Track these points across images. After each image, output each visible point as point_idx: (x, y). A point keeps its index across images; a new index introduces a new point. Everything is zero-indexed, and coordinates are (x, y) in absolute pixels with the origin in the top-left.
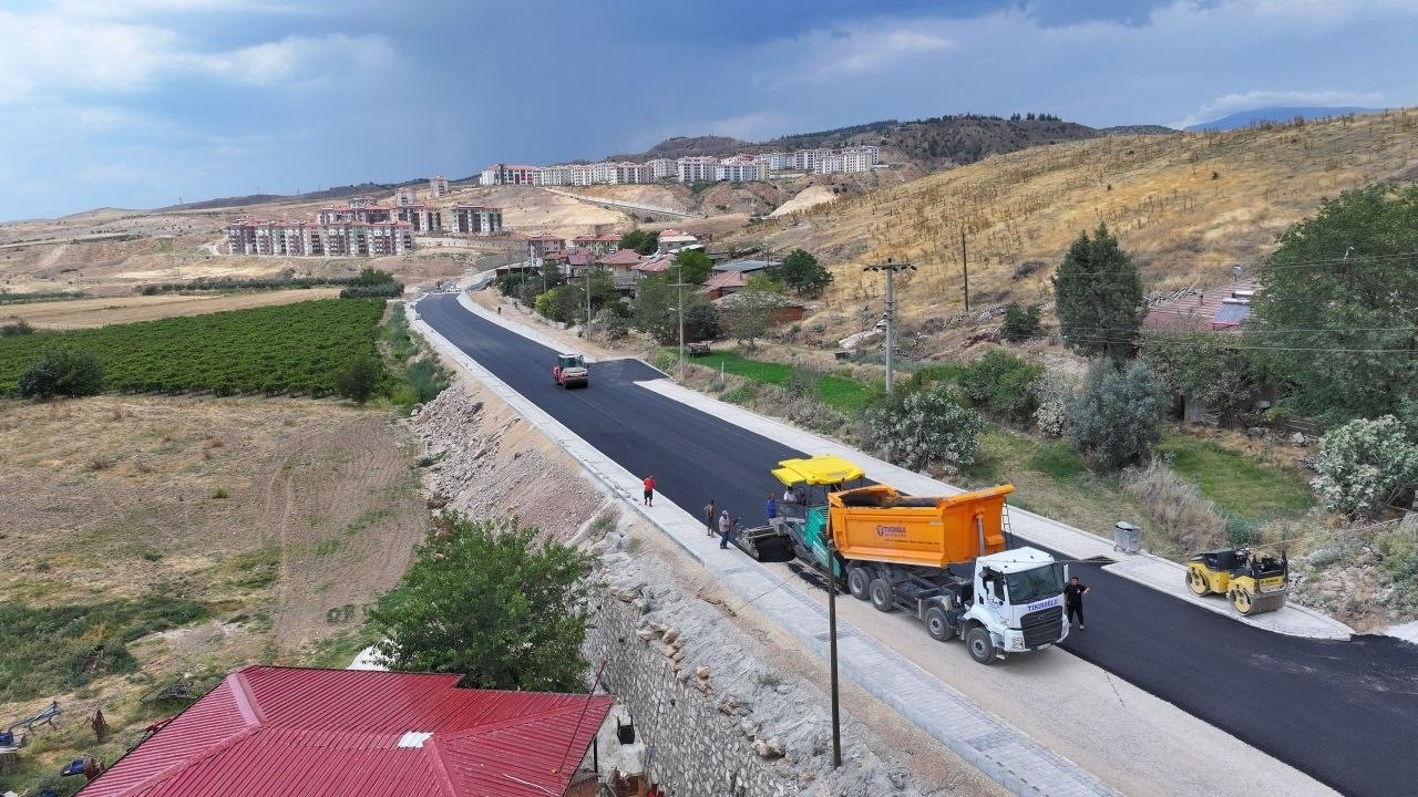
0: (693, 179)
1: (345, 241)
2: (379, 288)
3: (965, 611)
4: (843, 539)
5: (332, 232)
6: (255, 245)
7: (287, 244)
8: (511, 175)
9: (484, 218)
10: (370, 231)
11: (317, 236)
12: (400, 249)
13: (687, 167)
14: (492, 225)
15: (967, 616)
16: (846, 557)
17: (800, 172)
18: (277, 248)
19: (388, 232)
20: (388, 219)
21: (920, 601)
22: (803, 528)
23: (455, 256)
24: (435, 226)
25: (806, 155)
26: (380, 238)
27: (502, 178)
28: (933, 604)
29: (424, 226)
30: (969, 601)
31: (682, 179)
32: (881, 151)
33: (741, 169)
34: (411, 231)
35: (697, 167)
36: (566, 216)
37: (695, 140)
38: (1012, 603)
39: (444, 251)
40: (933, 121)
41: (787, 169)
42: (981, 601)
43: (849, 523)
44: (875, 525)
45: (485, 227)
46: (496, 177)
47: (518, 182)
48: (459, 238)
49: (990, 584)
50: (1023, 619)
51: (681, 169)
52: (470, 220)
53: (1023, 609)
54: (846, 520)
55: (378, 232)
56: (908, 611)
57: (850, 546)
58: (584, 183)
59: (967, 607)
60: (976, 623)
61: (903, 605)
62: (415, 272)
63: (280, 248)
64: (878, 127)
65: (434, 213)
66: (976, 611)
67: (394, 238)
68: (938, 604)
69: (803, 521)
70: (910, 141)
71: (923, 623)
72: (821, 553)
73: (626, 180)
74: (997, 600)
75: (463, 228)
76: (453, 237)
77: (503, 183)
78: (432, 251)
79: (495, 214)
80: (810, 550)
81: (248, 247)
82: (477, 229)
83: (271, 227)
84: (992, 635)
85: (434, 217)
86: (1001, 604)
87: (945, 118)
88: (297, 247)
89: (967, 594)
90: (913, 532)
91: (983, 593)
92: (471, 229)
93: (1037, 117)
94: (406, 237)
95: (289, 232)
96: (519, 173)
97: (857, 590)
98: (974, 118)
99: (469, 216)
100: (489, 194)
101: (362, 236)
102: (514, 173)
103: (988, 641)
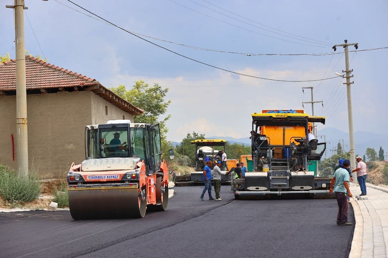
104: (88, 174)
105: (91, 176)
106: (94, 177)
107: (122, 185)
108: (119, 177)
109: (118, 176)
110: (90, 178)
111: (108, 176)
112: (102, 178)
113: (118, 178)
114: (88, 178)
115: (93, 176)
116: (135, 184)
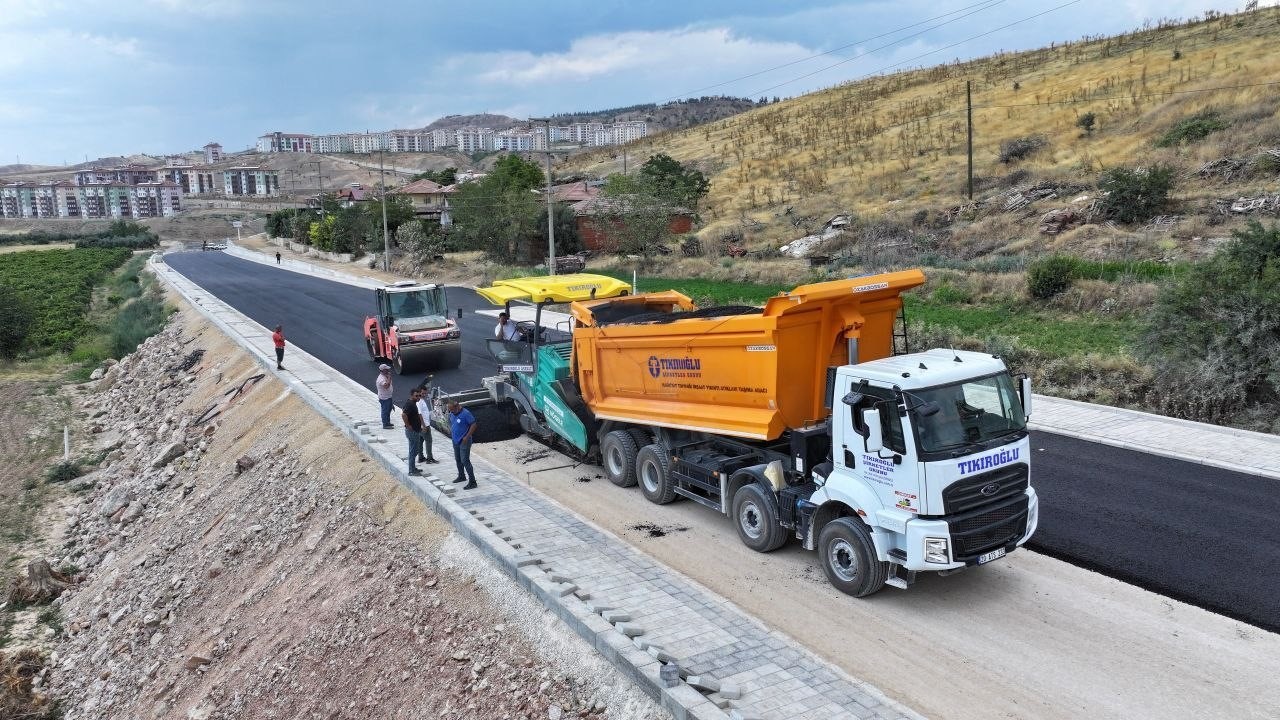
0: (472, 149)
1: (105, 203)
2: (129, 238)
3: (813, 487)
4: (594, 383)
5: (90, 192)
7: (39, 207)
8: (288, 143)
9: (260, 177)
10: (132, 192)
11: (74, 198)
12: (167, 211)
13: (466, 137)
14: (268, 187)
15: (818, 498)
16: (599, 415)
17: (574, 144)
18: (27, 211)
19: (153, 192)
20: (156, 181)
21: (723, 477)
22: (531, 382)
23: (228, 218)
24: (206, 188)
25: (579, 129)
26: (145, 199)
27: (280, 147)
28: (747, 479)
29: (194, 188)
30: (820, 466)
31: (461, 147)
32: (648, 127)
33: (519, 139)
34: (179, 192)
35: (476, 137)
36: (347, 181)
37: (470, 118)
38: (923, 456)
39: (216, 212)
40: (692, 101)
41: (562, 141)
42: (850, 460)
43: (605, 355)
44: (645, 356)
45: (261, 189)
46: (273, 144)
47: (295, 149)
48: (233, 200)
49: (872, 417)
50: (951, 494)
51: (461, 139)
52: (244, 182)
53: (948, 471)
54: (599, 350)
55: (142, 193)
56: (702, 501)
57: (605, 396)
58: (364, 151)
59: (817, 478)
60: (838, 509)
61: (696, 490)
62: (183, 233)
63: (31, 210)
64: (642, 109)
65: (205, 174)
66: (838, 485)
67: (160, 199)
68: (759, 479)
69: (530, 368)
70: (673, 119)
71: (730, 520)
72: (558, 416)
73: (406, 149)
74: (887, 452)
75: (237, 189)
76: (226, 199)
77: (280, 150)
78: (201, 213)
79: (271, 175)
80: (541, 417)
82: (252, 190)
83: (19, 188)
84: (875, 536)
85: (205, 179)
86: (897, 460)
87: (703, 98)
88: (49, 210)
89: (819, 451)
90: (715, 364)
91: (855, 442)
92: (245, 191)
93: (781, 100)
94: (173, 198)
95: (40, 193)
96: (297, 141)
97: (616, 471)
98: (728, 99)
99: (243, 177)
100: (266, 160)
101: (125, 198)
102: (292, 141)
103: (866, 548)
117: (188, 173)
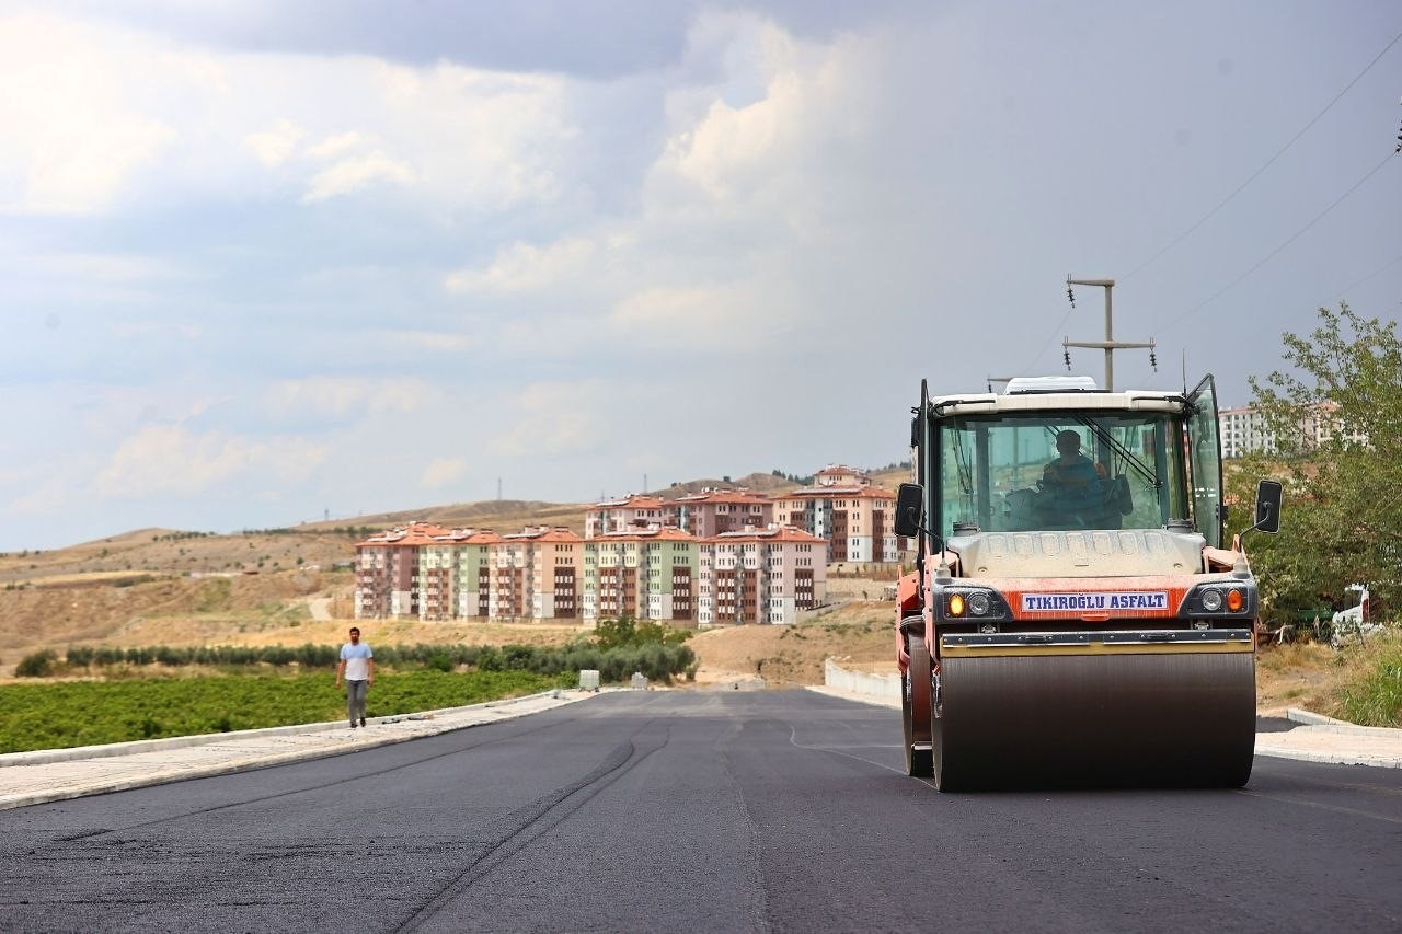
1: (639, 584)
5: (608, 558)
6: (415, 596)
7: (493, 593)
10: (706, 556)
11: (571, 572)
12: (785, 610)
19: (754, 557)
20: (765, 526)
26: (731, 574)
34: (818, 557)
55: (725, 559)
63: (476, 603)
67: (768, 577)
81: (399, 599)
88: (515, 601)
94: (800, 574)
95: (499, 559)
101: (686, 571)
104: (1024, 589)
105: (1042, 596)
106: (1052, 601)
107: (1179, 636)
108: (1164, 602)
109: (1159, 597)
110: (1035, 604)
111: (1114, 598)
112: (1089, 606)
113: (1160, 605)
114: (1026, 606)
115: (1047, 596)
116: (1239, 636)
117: (849, 507)
